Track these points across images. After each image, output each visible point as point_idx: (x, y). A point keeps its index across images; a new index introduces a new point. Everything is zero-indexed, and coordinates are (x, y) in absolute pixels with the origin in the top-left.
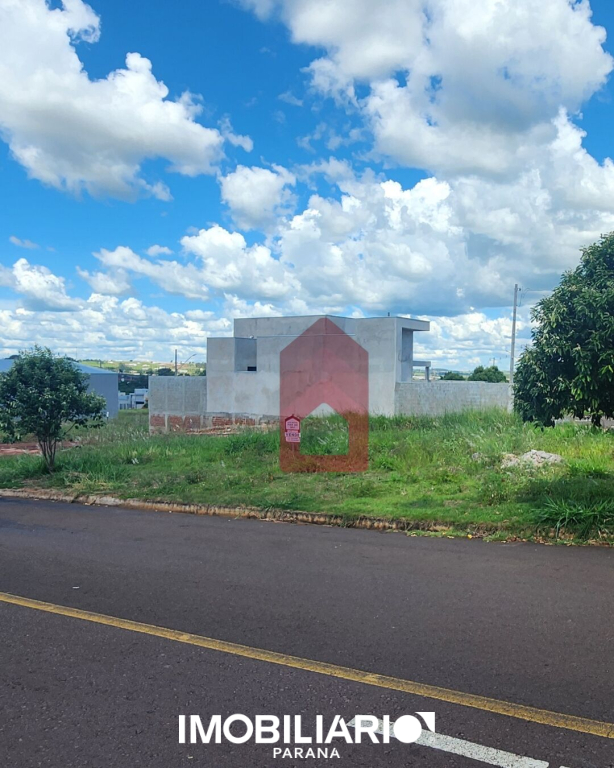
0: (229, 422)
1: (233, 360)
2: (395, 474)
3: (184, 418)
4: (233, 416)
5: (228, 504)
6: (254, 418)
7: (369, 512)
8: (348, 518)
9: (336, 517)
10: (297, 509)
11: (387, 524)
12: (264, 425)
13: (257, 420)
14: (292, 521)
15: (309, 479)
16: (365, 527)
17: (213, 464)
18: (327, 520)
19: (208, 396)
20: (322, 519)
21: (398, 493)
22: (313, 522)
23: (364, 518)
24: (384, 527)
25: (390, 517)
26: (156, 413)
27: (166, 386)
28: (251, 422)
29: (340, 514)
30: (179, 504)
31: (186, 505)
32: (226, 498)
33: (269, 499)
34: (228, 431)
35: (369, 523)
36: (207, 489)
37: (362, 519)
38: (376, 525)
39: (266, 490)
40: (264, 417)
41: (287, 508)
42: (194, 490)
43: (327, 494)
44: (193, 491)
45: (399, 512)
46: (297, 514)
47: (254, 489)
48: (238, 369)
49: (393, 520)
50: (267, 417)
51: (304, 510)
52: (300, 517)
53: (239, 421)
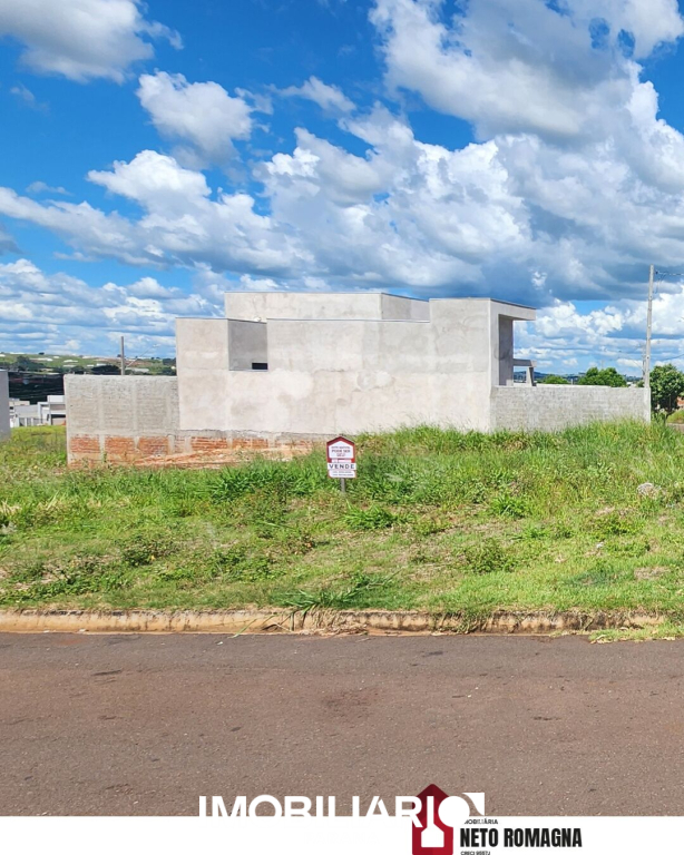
0: (222, 444)
1: (226, 352)
2: (530, 524)
3: (137, 439)
4: (229, 435)
5: (218, 606)
6: (265, 437)
7: (510, 602)
8: (472, 615)
9: (449, 615)
10: (367, 606)
11: (546, 622)
12: (284, 448)
13: (272, 440)
14: (358, 630)
15: (381, 541)
16: (505, 628)
17: (187, 520)
18: (431, 622)
19: (181, 406)
20: (420, 622)
21: (549, 559)
22: (402, 628)
23: (503, 613)
24: (541, 626)
25: (551, 607)
26: (81, 433)
27: (100, 390)
28: (260, 443)
29: (455, 610)
30: (103, 613)
31: (119, 614)
32: (214, 593)
33: (308, 590)
34: (220, 457)
35: (511, 622)
36: (170, 578)
37: (498, 616)
38: (525, 623)
39: (300, 571)
40: (284, 435)
41: (348, 605)
42: (142, 580)
43: (420, 569)
44: (139, 584)
45: (565, 596)
46: (368, 616)
47: (274, 569)
48: (236, 365)
49: (557, 614)
50: (290, 435)
51: (382, 606)
52: (374, 621)
53: (241, 442)
